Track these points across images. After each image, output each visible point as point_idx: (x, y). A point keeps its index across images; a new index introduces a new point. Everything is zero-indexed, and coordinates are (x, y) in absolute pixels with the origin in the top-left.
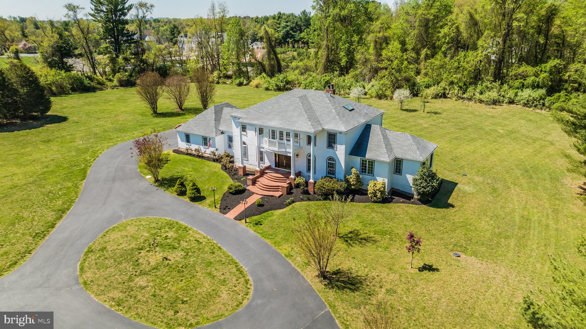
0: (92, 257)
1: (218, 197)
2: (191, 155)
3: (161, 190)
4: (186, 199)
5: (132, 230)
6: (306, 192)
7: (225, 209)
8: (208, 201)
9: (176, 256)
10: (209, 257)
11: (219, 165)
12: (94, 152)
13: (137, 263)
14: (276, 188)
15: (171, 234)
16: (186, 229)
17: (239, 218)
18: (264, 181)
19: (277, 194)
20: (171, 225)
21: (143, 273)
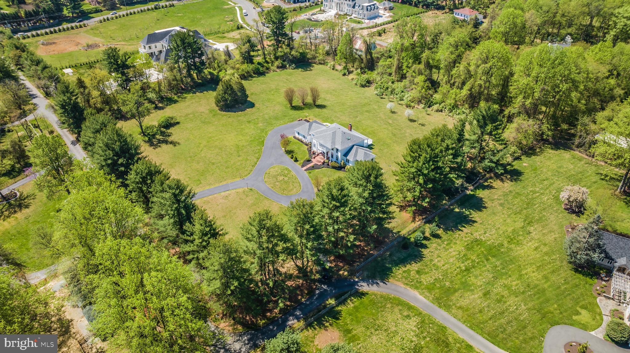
0: (267, 175)
1: (302, 161)
2: (299, 140)
3: (287, 155)
4: (292, 160)
5: (276, 169)
6: (328, 165)
7: (303, 166)
8: (299, 162)
9: (286, 179)
10: (294, 180)
11: (306, 147)
12: (266, 132)
13: (277, 179)
14: (320, 162)
15: (286, 172)
16: (290, 171)
17: (305, 170)
18: (318, 158)
19: (319, 164)
20: (287, 169)
21: (278, 182)
